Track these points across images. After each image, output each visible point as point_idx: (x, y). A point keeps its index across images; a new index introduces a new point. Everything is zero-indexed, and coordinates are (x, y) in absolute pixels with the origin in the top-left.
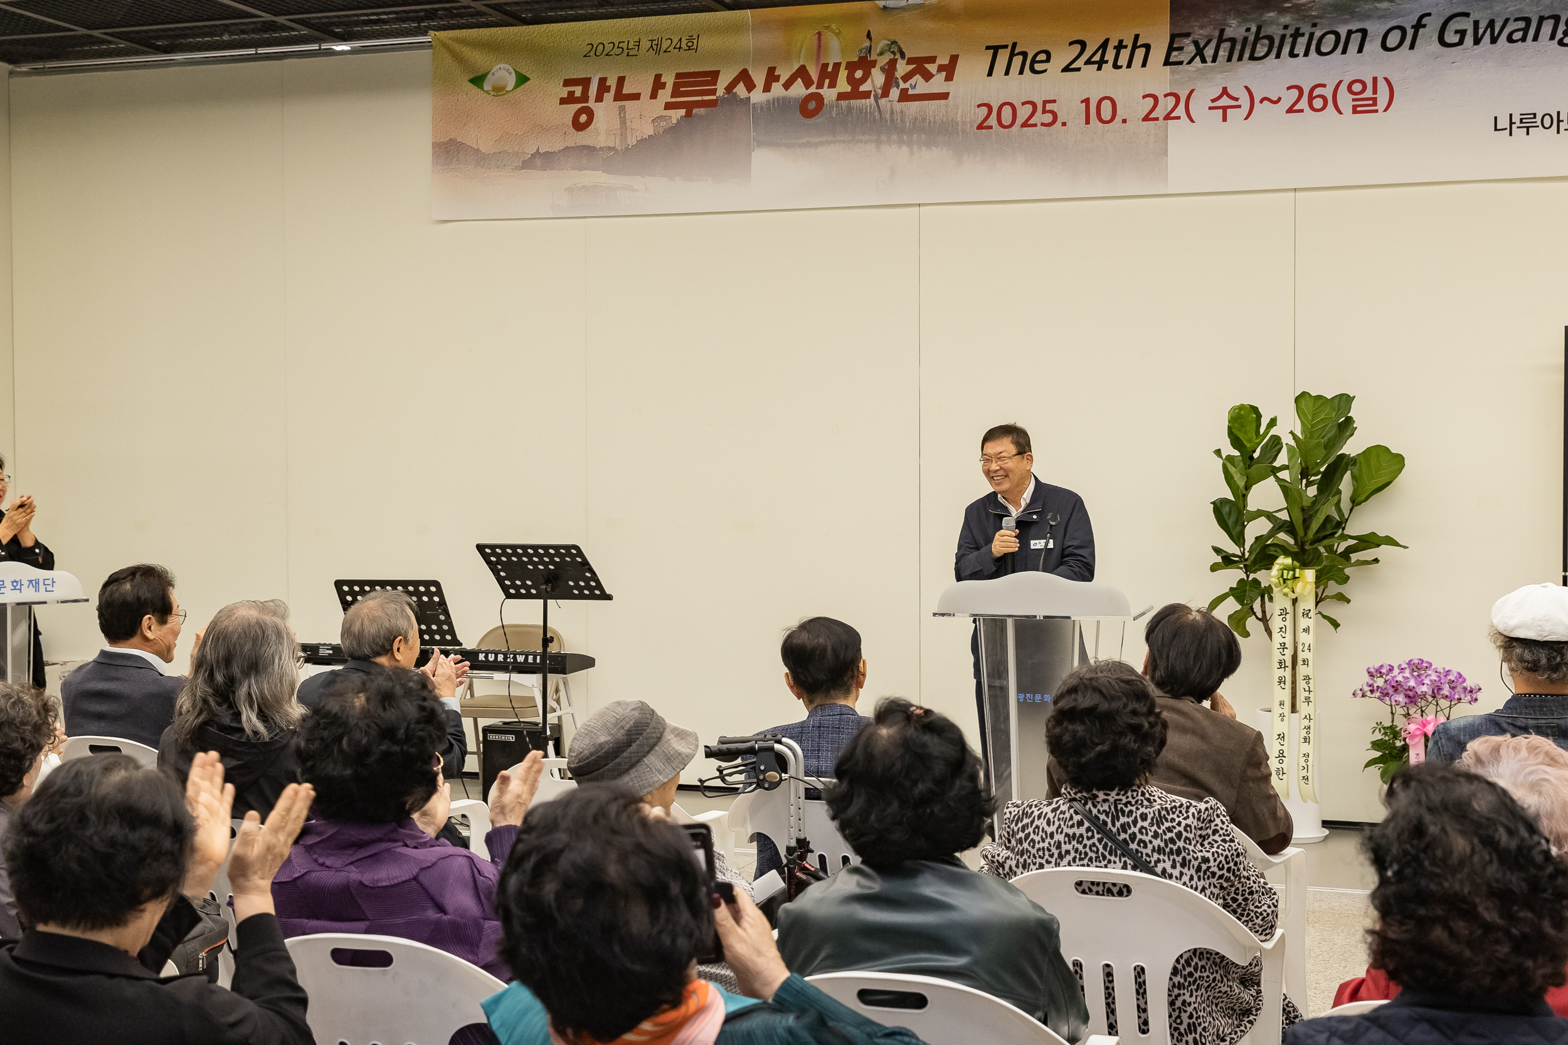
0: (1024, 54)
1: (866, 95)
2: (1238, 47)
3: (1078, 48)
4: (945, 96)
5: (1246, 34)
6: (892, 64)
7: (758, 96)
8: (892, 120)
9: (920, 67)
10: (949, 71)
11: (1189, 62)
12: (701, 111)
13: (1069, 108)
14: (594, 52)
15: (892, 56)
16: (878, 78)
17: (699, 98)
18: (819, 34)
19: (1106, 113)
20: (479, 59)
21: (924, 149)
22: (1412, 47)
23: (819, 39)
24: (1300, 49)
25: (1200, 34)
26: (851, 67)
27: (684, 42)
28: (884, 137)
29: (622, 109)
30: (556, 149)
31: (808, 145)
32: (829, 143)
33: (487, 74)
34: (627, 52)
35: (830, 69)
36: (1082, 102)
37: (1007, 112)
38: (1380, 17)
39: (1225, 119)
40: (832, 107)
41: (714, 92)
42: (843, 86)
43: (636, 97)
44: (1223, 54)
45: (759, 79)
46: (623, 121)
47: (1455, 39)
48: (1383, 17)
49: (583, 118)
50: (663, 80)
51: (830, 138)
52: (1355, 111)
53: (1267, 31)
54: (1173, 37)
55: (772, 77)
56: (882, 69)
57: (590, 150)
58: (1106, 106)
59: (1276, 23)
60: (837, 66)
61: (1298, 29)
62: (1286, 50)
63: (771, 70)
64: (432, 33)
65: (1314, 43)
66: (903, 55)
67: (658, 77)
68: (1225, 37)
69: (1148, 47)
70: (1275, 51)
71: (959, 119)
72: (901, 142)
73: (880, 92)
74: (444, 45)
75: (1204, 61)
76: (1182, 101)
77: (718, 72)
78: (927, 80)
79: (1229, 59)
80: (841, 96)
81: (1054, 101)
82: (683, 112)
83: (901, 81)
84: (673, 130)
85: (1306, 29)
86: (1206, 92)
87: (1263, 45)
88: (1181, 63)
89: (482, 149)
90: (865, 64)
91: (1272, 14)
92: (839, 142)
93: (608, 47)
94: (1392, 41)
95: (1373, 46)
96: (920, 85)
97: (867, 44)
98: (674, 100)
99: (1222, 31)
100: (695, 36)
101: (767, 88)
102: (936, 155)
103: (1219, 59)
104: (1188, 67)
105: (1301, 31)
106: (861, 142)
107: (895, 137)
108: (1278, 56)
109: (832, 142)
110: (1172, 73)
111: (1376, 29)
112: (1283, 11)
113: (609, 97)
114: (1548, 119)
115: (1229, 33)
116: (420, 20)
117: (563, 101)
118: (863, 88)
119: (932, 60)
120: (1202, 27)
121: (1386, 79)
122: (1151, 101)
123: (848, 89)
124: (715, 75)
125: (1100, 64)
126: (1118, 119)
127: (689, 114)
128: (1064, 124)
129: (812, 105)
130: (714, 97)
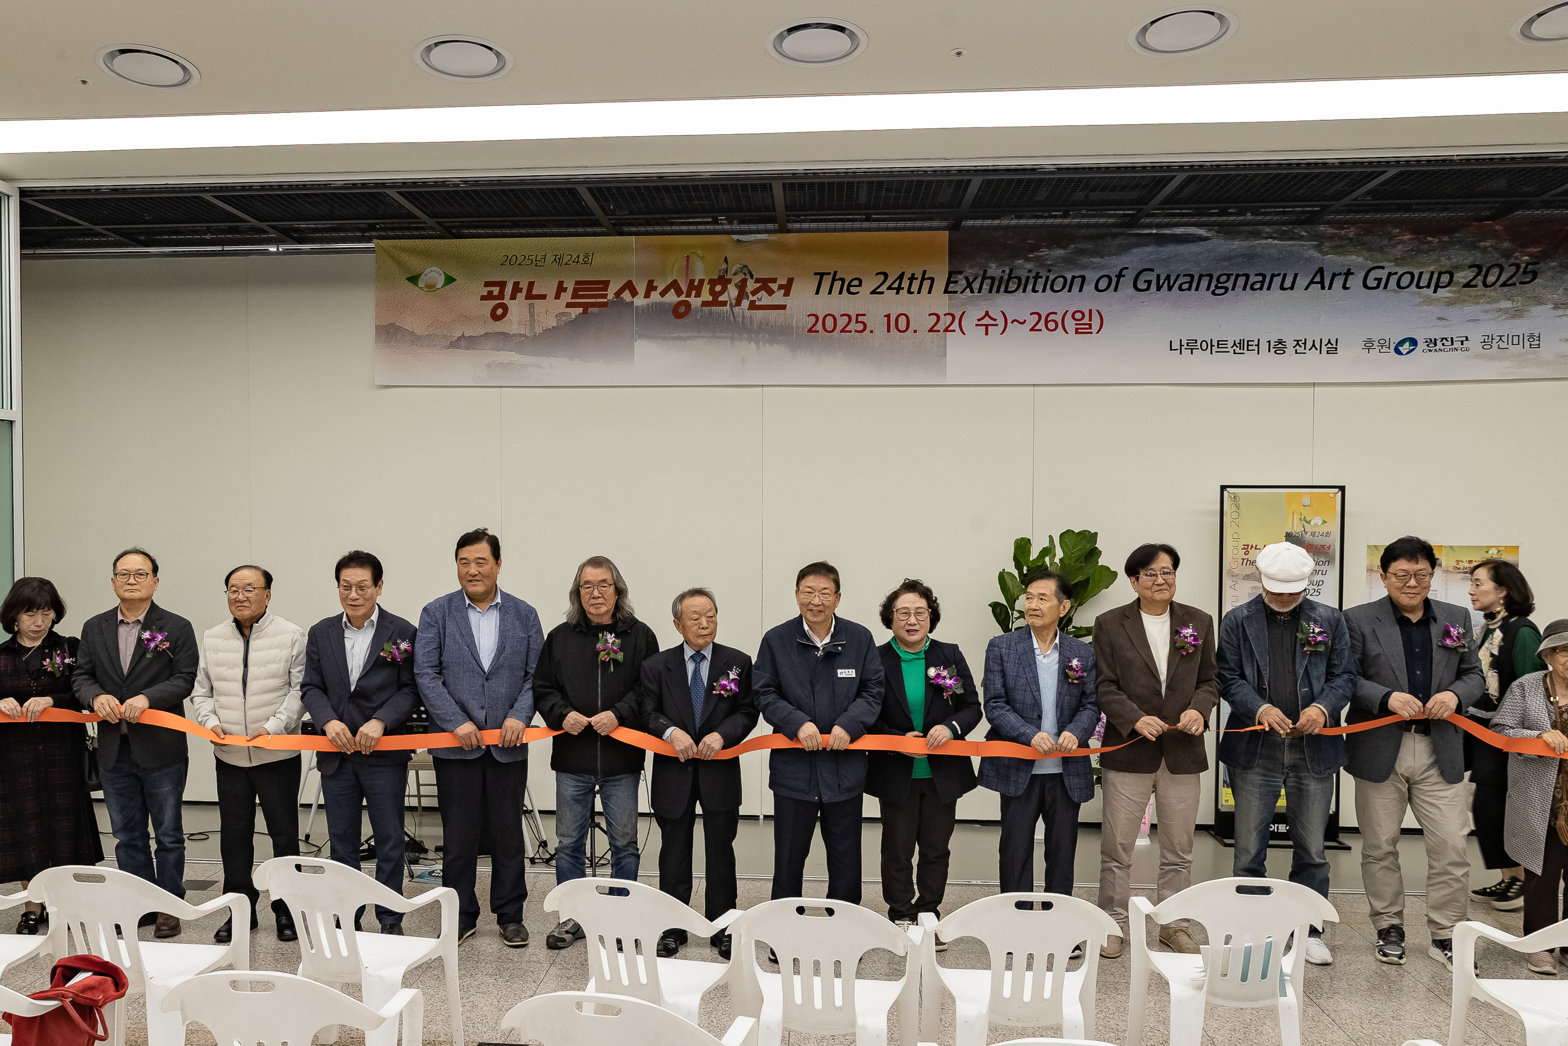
0: (843, 280)
1: (724, 304)
2: (997, 283)
3: (882, 277)
4: (783, 307)
5: (1003, 274)
6: (744, 282)
7: (639, 301)
8: (743, 323)
9: (765, 285)
10: (787, 289)
11: (962, 292)
12: (596, 310)
13: (876, 321)
14: (508, 262)
15: (744, 276)
16: (733, 292)
17: (594, 300)
18: (688, 257)
19: (902, 326)
20: (414, 263)
21: (767, 345)
22: (1115, 290)
23: (688, 261)
24: (1039, 287)
25: (969, 272)
26: (712, 283)
27: (581, 258)
28: (737, 335)
29: (532, 306)
30: (478, 334)
31: (680, 338)
32: (695, 337)
33: (420, 275)
34: (536, 263)
35: (696, 284)
36: (885, 316)
37: (829, 322)
38: (1094, 268)
39: (987, 334)
40: (697, 311)
41: (605, 296)
42: (706, 296)
43: (543, 297)
44: (986, 287)
45: (641, 288)
46: (532, 315)
47: (1145, 286)
48: (1095, 268)
49: (500, 312)
50: (565, 286)
51: (696, 334)
52: (1077, 332)
53: (1015, 273)
54: (950, 274)
55: (651, 288)
56: (736, 285)
57: (505, 335)
58: (903, 320)
59: (1024, 267)
60: (701, 281)
61: (1038, 273)
62: (1030, 287)
63: (651, 282)
64: (375, 241)
65: (1049, 283)
66: (752, 276)
67: (561, 283)
68: (987, 275)
69: (932, 280)
70: (1022, 287)
71: (794, 325)
72: (749, 340)
73: (734, 302)
74: (385, 250)
75: (972, 291)
76: (957, 319)
77: (609, 281)
78: (770, 295)
79: (990, 291)
80: (704, 304)
81: (864, 315)
82: (580, 310)
83: (750, 295)
84: (573, 323)
85: (1044, 273)
86: (973, 314)
87: (1014, 283)
88: (956, 292)
89: (417, 332)
90: (724, 281)
91: (1020, 261)
92: (703, 337)
93: (520, 259)
94: (1103, 284)
95: (1089, 287)
96: (764, 299)
97: (725, 266)
98: (573, 301)
99: (985, 272)
100: (591, 254)
101: (647, 295)
102: (777, 350)
103: (983, 290)
104: (962, 296)
105: (1040, 275)
106: (719, 337)
107: (745, 335)
108: (1024, 291)
109: (698, 337)
110: (950, 299)
111: (1092, 276)
112: (1028, 260)
113: (521, 296)
114: (1204, 344)
115: (990, 273)
116: (364, 230)
117: (483, 298)
118: (720, 299)
119: (774, 280)
120: (972, 267)
121: (1098, 311)
122: (935, 318)
123: (710, 299)
124: (606, 284)
125: (899, 289)
126: (911, 329)
127: (585, 312)
128: (872, 332)
129: (682, 309)
130: (606, 300)
